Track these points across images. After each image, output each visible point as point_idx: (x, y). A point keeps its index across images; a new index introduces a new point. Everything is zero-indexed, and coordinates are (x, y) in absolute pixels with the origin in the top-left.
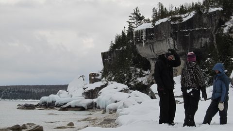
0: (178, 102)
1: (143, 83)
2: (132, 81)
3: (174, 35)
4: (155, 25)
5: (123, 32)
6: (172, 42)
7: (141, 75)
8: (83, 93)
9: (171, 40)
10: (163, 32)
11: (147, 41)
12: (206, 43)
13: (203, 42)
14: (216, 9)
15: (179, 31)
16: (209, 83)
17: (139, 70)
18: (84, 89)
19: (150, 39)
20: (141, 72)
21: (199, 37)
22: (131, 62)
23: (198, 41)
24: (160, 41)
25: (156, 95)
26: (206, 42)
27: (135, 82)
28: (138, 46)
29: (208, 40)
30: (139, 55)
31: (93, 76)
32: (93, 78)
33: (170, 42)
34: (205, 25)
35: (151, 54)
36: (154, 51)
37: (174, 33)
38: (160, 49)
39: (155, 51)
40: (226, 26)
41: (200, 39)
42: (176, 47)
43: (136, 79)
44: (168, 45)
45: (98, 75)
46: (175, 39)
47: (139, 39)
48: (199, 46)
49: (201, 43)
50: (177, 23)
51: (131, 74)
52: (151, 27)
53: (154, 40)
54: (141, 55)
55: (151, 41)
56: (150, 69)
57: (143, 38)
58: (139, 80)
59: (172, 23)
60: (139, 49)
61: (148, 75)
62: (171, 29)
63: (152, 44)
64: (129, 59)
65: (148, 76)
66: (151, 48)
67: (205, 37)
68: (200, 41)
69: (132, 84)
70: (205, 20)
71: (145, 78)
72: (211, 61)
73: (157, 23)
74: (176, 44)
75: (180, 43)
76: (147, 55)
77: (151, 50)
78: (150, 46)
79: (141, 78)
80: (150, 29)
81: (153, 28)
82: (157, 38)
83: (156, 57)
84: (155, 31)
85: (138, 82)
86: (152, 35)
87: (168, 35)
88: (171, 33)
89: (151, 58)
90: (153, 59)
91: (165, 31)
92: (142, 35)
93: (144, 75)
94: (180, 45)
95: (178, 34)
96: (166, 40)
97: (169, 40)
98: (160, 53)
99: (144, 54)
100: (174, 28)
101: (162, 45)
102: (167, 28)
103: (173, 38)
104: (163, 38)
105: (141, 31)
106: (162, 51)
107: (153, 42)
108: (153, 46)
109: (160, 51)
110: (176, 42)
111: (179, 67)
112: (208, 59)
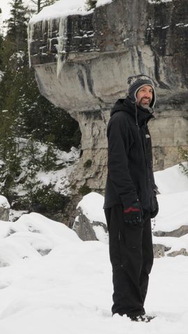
0: (167, 249)
1: (56, 189)
2: (22, 182)
3: (156, 40)
4: (98, 5)
6: (149, 62)
7: (49, 164)
9: (147, 54)
10: (120, 27)
11: (72, 57)
15: (173, 26)
19: (81, 51)
20: (49, 153)
22: (20, 121)
24: (112, 56)
25: (95, 228)
27: (30, 186)
28: (40, 72)
30: (44, 101)
33: (145, 61)
35: (81, 97)
36: (91, 90)
37: (159, 33)
38: (112, 84)
39: (95, 87)
42: (163, 78)
43: (33, 176)
46: (159, 52)
47: (45, 50)
51: (19, 160)
52: (84, 12)
53: (94, 53)
54: (51, 100)
55: (84, 57)
56: (77, 144)
57: (59, 46)
58: (45, 178)
60: (43, 82)
61: (72, 163)
62: (149, 18)
63: (87, 66)
64: (13, 113)
65: (71, 168)
66: (82, 79)
69: (20, 191)
71: (62, 173)
74: (161, 68)
75: (174, 66)
76: (69, 99)
77: (83, 85)
78: (80, 71)
79: (50, 173)
80: (80, 16)
81: (91, 16)
82: (102, 49)
83: (98, 108)
84: (95, 25)
85: (40, 186)
86: (88, 38)
87: (139, 39)
88: (146, 32)
89: (83, 110)
90: (88, 114)
91: (129, 26)
92: (54, 36)
93: (58, 163)
94: (175, 72)
95: (168, 35)
96: (129, 55)
97: (139, 54)
98: (112, 95)
99: (61, 96)
100: (156, 16)
101: (116, 69)
102: (134, 17)
103: (152, 48)
104: (121, 48)
105: (51, 25)
106: (116, 90)
107: (91, 60)
108: (88, 73)
109: (112, 88)
110: (164, 60)
111: (169, 140)
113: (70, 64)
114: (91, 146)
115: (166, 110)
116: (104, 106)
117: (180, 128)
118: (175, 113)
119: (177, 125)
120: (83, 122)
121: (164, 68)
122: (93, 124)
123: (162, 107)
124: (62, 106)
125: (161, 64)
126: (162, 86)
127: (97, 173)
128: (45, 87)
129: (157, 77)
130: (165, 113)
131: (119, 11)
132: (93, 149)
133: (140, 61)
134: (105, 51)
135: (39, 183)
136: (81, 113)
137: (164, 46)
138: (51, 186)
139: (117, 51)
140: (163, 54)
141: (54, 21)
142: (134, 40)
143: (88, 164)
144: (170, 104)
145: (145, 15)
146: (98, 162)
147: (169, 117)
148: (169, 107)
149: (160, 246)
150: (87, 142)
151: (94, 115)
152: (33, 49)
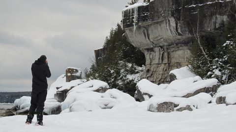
1: (135, 82)
2: (120, 79)
3: (176, 14)
4: (151, 1)
5: (118, 25)
6: (173, 24)
7: (132, 72)
8: (55, 95)
9: (173, 21)
10: (160, 9)
11: (140, 24)
12: (223, 23)
13: (219, 21)
15: (184, 7)
16: (229, 79)
18: (57, 88)
19: (144, 21)
20: (132, 67)
21: (212, 14)
22: (121, 54)
23: (210, 20)
24: (157, 23)
25: (144, 96)
26: (223, 21)
27: (124, 80)
28: (127, 32)
29: (225, 18)
31: (70, 72)
32: (69, 74)
33: (171, 24)
35: (145, 42)
36: (149, 38)
37: (178, 11)
38: (157, 35)
39: (150, 37)
41: (214, 17)
42: (179, 31)
43: (125, 76)
44: (168, 27)
45: (77, 71)
46: (177, 19)
47: (129, 22)
48: (213, 27)
49: (215, 23)
51: (120, 69)
53: (149, 22)
55: (145, 24)
57: (134, 20)
58: (130, 77)
60: (128, 36)
61: (142, 71)
62: (173, 4)
63: (147, 28)
64: (119, 52)
65: (141, 73)
66: (145, 34)
67: (220, 14)
68: (213, 20)
69: (120, 83)
71: (137, 75)
72: (232, 45)
74: (178, 26)
75: (184, 24)
76: (140, 43)
77: (145, 36)
78: (144, 30)
79: (133, 75)
80: (143, 6)
81: (148, 6)
83: (152, 46)
84: (150, 10)
85: (128, 80)
86: (147, 15)
87: (169, 14)
88: (172, 11)
89: (146, 47)
90: (148, 50)
91: (164, 9)
92: (133, 15)
93: (136, 71)
94: (185, 27)
95: (182, 11)
96: (165, 22)
97: (169, 21)
98: (158, 40)
99: (136, 42)
100: (176, 3)
101: (159, 29)
102: (166, 5)
103: (174, 18)
104: (161, 19)
105: (131, 11)
106: (159, 38)
107: (148, 25)
108: (147, 31)
109: (157, 37)
110: (180, 23)
111: (183, 60)
112: (228, 42)
113: (139, 28)
114: (149, 63)
115: (181, 46)
116: (154, 45)
117: (187, 54)
118: (185, 48)
119: (186, 53)
120: (146, 53)
121: (180, 26)
122: (150, 54)
123: (179, 45)
124: (137, 46)
125: (179, 24)
126: (179, 34)
127: (152, 75)
128: (130, 38)
129: (177, 30)
130: (181, 48)
131: (160, 3)
132: (150, 64)
133: (169, 24)
134: (154, 20)
135: (127, 79)
136: (145, 49)
137: (180, 16)
138: (133, 80)
139: (159, 20)
140: (179, 20)
141: (133, 9)
142: (166, 15)
143: (148, 71)
144: (183, 43)
145: (171, 3)
146: (152, 70)
147: (183, 49)
148: (183, 45)
149: (171, 103)
150: (148, 62)
151: (151, 50)
152: (124, 21)
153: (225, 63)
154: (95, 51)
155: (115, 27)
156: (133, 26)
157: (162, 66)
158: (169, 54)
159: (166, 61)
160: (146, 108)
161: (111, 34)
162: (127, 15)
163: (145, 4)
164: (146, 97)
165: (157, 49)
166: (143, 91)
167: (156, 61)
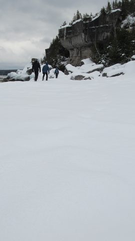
0: (84, 77)
3: (85, 31)
5: (57, 37)
6: (84, 37)
7: (63, 60)
8: (27, 71)
9: (83, 34)
10: (77, 29)
11: (67, 36)
12: (107, 37)
13: (106, 35)
14: (116, 10)
15: (89, 28)
16: (109, 65)
17: (62, 57)
18: (28, 68)
19: (69, 35)
21: (103, 32)
22: (58, 52)
23: (101, 35)
24: (76, 36)
27: (59, 65)
28: (61, 40)
29: (109, 34)
30: (61, 46)
33: (82, 36)
34: (107, 23)
35: (70, 46)
39: (72, 43)
40: (123, 23)
43: (60, 62)
44: (81, 38)
47: (62, 35)
48: (103, 39)
49: (104, 36)
50: (88, 22)
51: (58, 59)
53: (72, 35)
54: (64, 46)
57: (65, 34)
58: (62, 63)
59: (84, 22)
60: (62, 43)
61: (68, 60)
62: (83, 26)
63: (71, 38)
66: (69, 41)
67: (106, 32)
68: (103, 35)
69: (57, 66)
70: (108, 19)
71: (66, 62)
72: (111, 48)
73: (74, 23)
76: (67, 46)
77: (70, 43)
82: (74, 34)
84: (72, 29)
85: (61, 65)
86: (71, 32)
87: (81, 31)
88: (83, 30)
89: (70, 48)
92: (64, 32)
93: (65, 60)
94: (89, 38)
98: (76, 45)
100: (85, 26)
104: (78, 34)
106: (77, 43)
108: (71, 40)
109: (75, 43)
111: (87, 55)
112: (109, 46)
113: (67, 38)
116: (74, 47)
118: (89, 49)
119: (89, 51)
120: (70, 51)
122: (72, 51)
123: (86, 47)
124: (66, 48)
125: (86, 37)
126: (86, 42)
127: (73, 62)
129: (85, 40)
130: (87, 49)
132: (72, 57)
138: (63, 65)
140: (86, 34)
141: (64, 28)
143: (71, 60)
146: (73, 60)
148: (88, 47)
149: (81, 76)
150: (71, 55)
151: (72, 49)
152: (59, 35)
153: (108, 57)
154: (46, 50)
155: (55, 38)
156: (63, 37)
157: (78, 58)
158: (81, 52)
159: (79, 55)
160: (70, 78)
161: (53, 41)
162: (61, 31)
163: (70, 26)
164: (70, 73)
165: (75, 49)
166: (68, 70)
167: (75, 55)
